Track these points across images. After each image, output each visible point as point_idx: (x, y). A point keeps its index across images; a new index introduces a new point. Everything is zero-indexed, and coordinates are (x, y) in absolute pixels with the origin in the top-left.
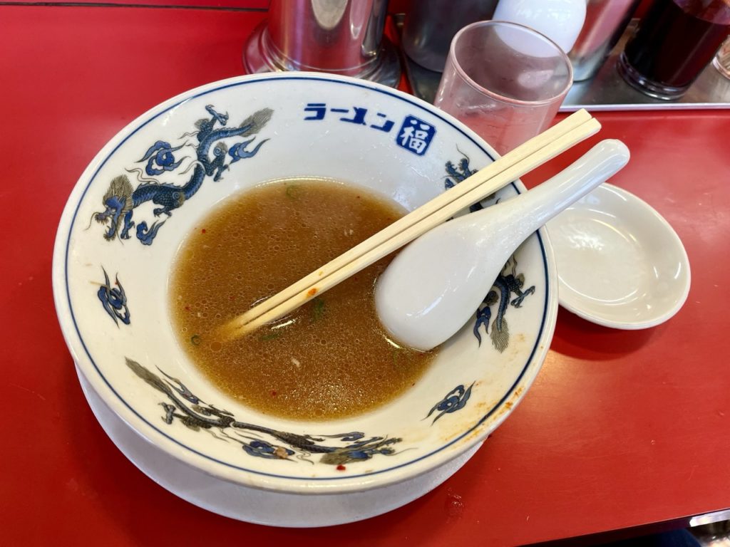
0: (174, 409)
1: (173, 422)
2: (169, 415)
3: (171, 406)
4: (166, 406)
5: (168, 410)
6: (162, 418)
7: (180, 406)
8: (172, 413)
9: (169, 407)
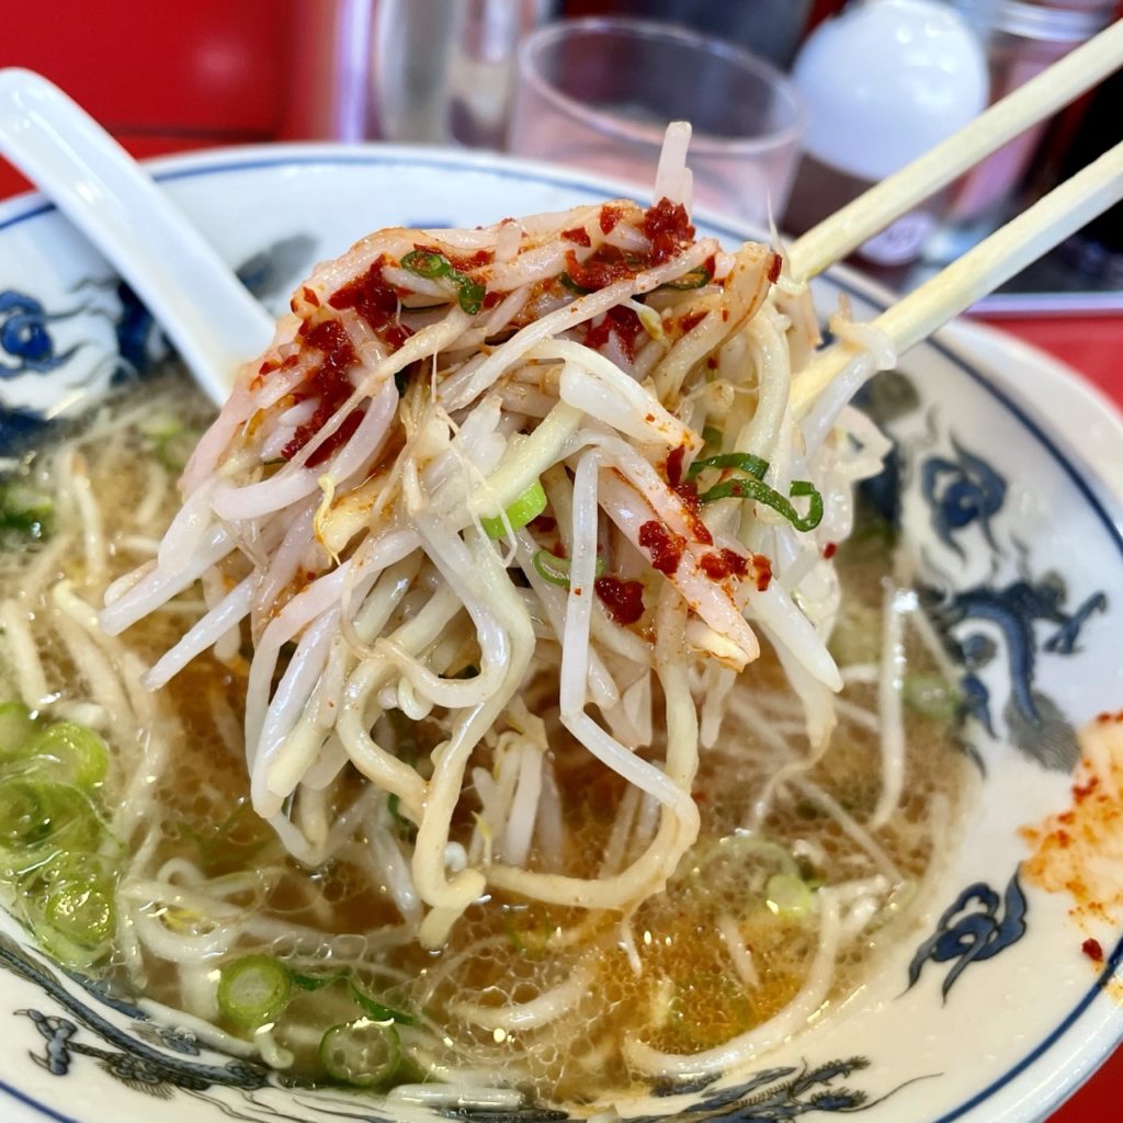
0: (73, 1030)
1: (71, 1067)
2: (55, 1046)
3: (59, 1020)
4: (41, 1021)
5: (53, 1032)
6: (32, 1055)
7: (93, 1024)
8: (65, 1041)
9: (54, 1025)
